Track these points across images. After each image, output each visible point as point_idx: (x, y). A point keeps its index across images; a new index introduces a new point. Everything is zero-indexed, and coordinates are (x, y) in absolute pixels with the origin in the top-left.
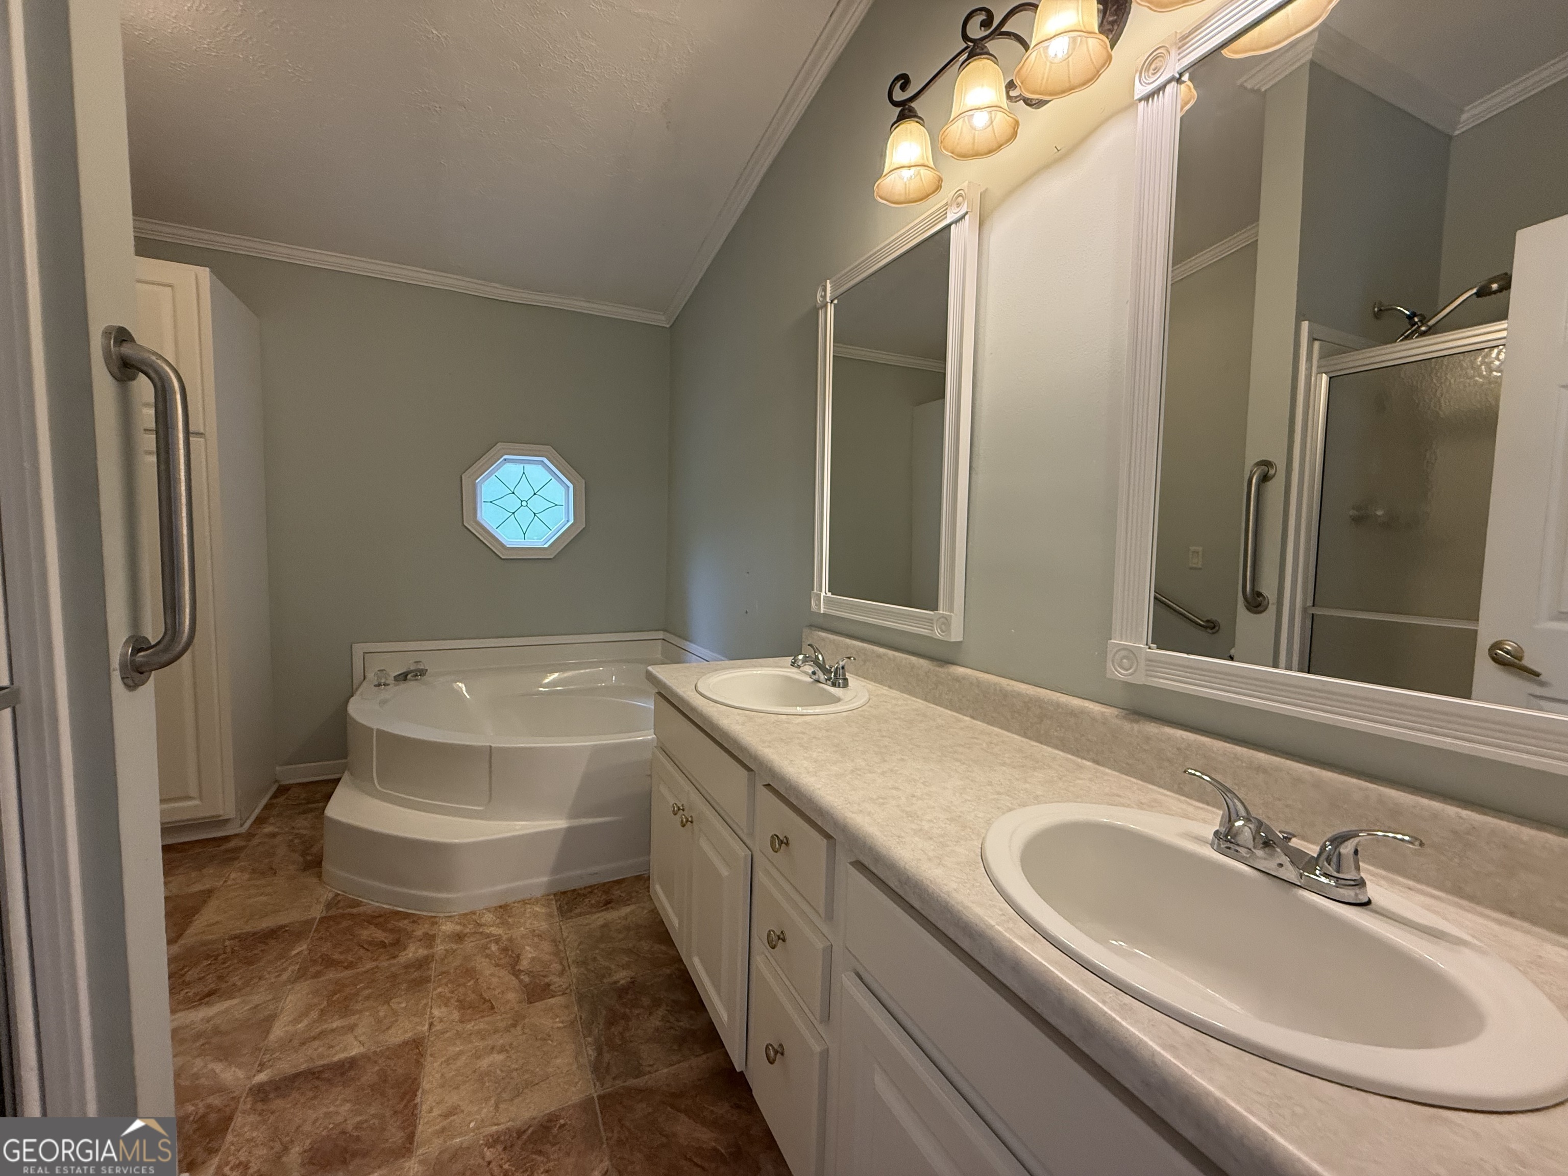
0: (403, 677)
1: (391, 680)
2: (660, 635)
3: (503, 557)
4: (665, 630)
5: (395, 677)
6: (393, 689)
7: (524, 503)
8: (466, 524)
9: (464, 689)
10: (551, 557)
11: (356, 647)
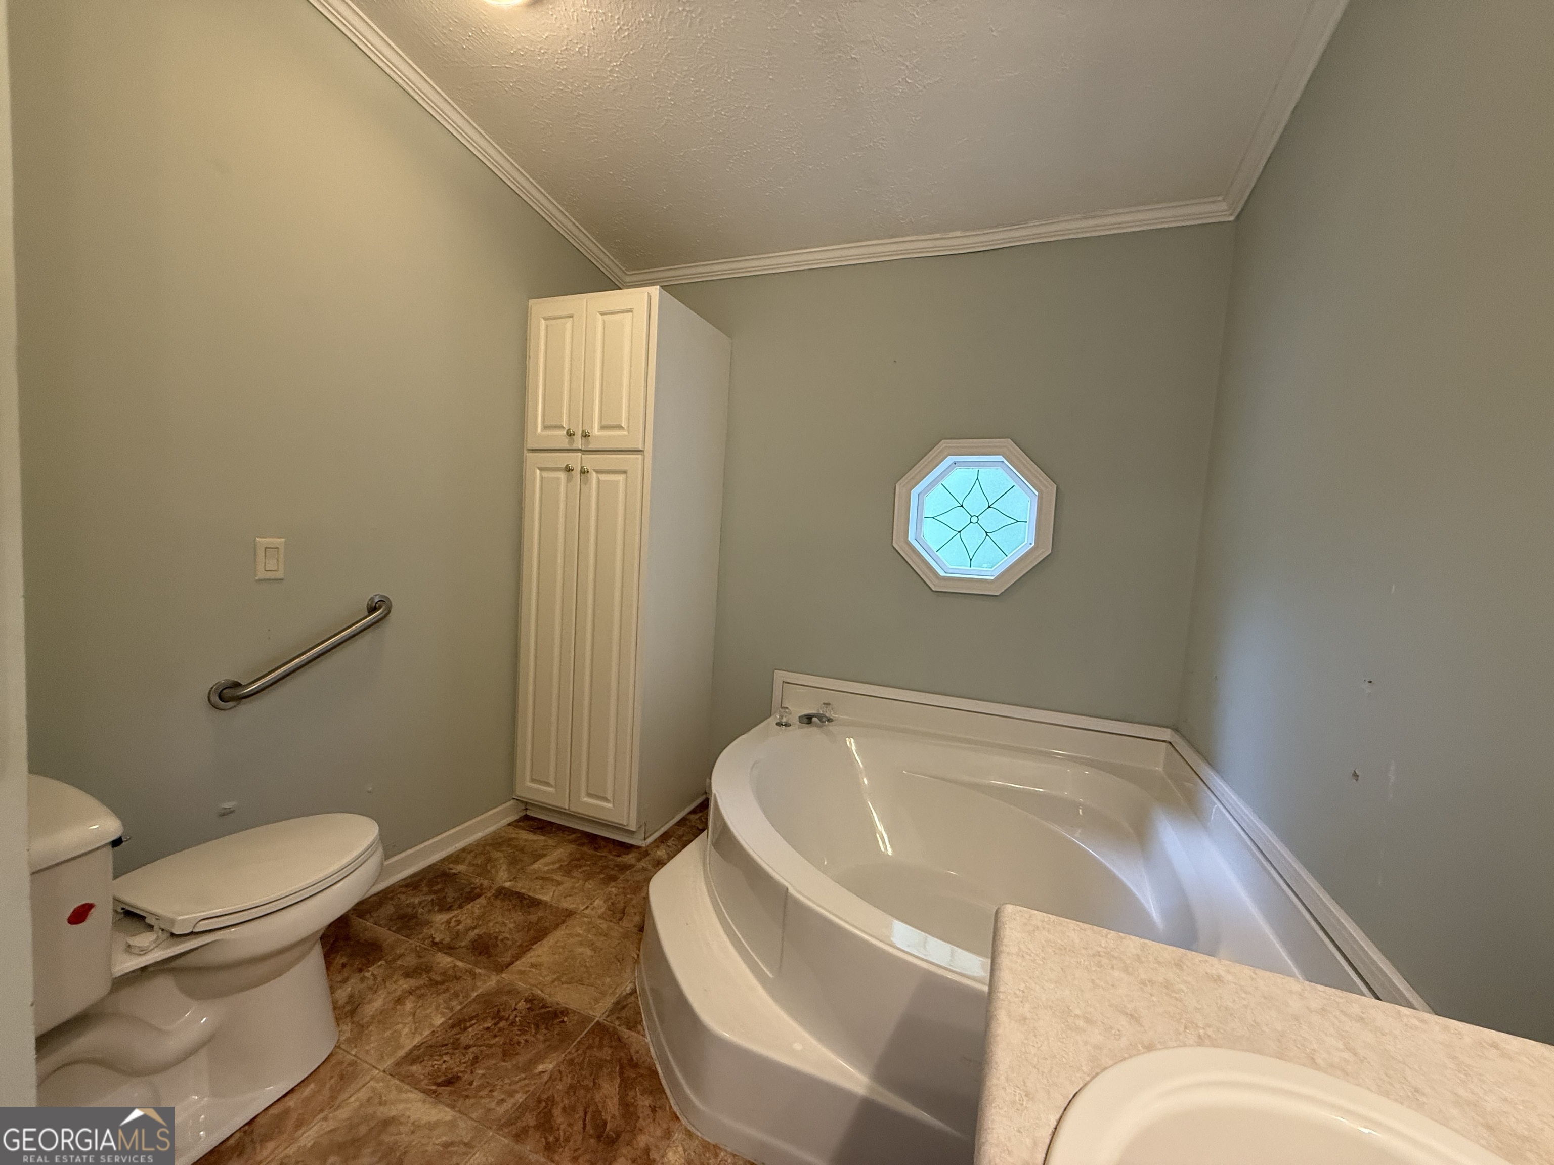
0: (808, 719)
1: (794, 719)
2: (1167, 734)
3: (934, 589)
4: (1176, 730)
5: (800, 717)
6: (798, 733)
7: (974, 520)
8: (895, 545)
9: (854, 748)
10: (997, 594)
11: (777, 673)
